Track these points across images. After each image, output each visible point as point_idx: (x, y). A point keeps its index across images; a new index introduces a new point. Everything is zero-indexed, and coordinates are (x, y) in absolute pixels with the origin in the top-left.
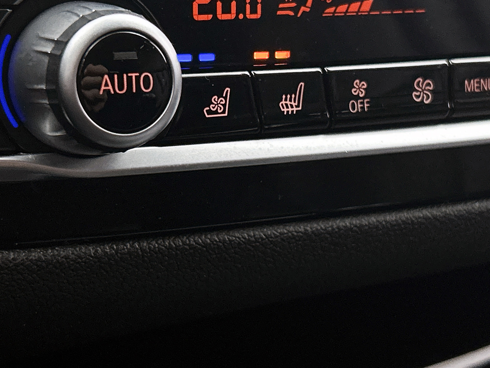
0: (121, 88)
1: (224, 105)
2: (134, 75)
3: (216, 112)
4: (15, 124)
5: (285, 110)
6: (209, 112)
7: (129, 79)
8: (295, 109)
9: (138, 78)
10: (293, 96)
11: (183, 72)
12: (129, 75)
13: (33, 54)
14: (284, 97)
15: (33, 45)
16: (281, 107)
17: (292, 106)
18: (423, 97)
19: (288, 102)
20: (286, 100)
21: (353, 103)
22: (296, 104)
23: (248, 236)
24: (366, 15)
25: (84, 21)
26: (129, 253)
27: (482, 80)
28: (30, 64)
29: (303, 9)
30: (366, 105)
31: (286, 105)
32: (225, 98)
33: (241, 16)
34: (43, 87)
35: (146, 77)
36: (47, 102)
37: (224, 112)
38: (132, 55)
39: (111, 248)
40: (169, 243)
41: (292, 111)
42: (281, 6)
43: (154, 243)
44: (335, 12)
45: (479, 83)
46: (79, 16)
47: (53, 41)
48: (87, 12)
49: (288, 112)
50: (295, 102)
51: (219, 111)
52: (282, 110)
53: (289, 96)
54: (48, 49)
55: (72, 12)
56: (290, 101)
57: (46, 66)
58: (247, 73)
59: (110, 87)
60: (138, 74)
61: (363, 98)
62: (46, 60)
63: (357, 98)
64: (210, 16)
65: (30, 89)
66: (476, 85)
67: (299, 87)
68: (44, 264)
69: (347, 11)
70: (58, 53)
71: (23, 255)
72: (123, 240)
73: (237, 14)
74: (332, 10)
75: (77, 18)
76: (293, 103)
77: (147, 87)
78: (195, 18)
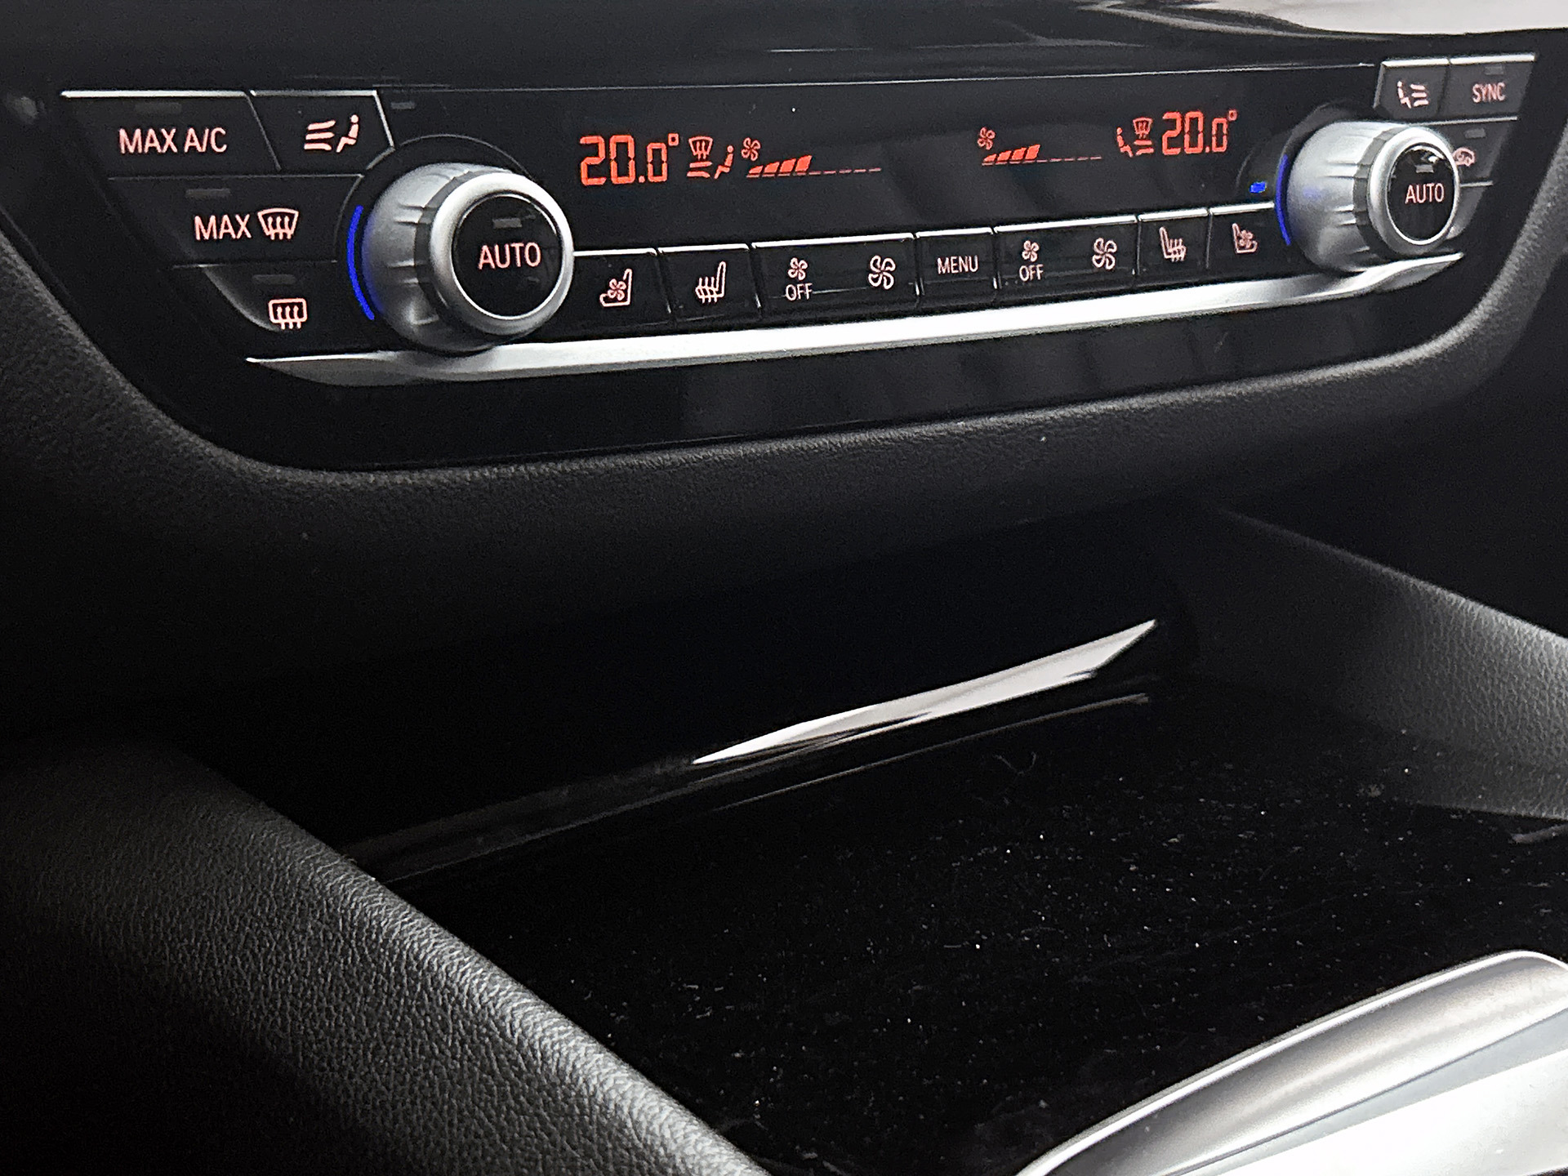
0: (503, 261)
1: (625, 291)
2: (517, 246)
3: (615, 300)
4: (371, 316)
5: (703, 297)
6: (607, 300)
7: (512, 250)
8: (715, 296)
9: (522, 249)
10: (713, 279)
11: (576, 249)
12: (513, 245)
13: (395, 227)
14: (701, 280)
15: (395, 215)
16: (698, 293)
17: (712, 293)
18: (883, 280)
19: (706, 287)
20: (703, 284)
21: (790, 289)
22: (717, 289)
23: (664, 459)
24: (803, 176)
25: (456, 183)
26: (514, 478)
27: (960, 259)
28: (392, 238)
29: (720, 169)
30: (808, 291)
31: (704, 290)
32: (626, 282)
33: (642, 179)
34: (412, 263)
35: (532, 248)
36: (416, 280)
37: (625, 300)
38: (516, 222)
39: (490, 472)
40: (563, 467)
41: (713, 299)
42: (692, 165)
43: (543, 466)
44: (762, 172)
45: (956, 261)
46: (448, 178)
47: (420, 208)
48: (458, 174)
49: (707, 300)
50: (715, 287)
51: (620, 298)
52: (700, 297)
53: (707, 280)
54: (416, 217)
55: (439, 175)
56: (709, 285)
57: (414, 237)
58: (652, 250)
59: (490, 260)
60: (522, 245)
61: (804, 281)
62: (413, 230)
63: (795, 281)
64: (603, 180)
65: (395, 268)
66: (953, 265)
67: (719, 269)
68: (411, 490)
69: (778, 172)
70: (427, 221)
71: (384, 478)
72: (506, 462)
73: (637, 178)
74: (759, 169)
75: (448, 181)
76: (712, 288)
77: (533, 259)
78: (584, 182)
